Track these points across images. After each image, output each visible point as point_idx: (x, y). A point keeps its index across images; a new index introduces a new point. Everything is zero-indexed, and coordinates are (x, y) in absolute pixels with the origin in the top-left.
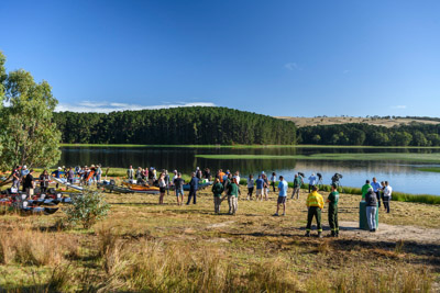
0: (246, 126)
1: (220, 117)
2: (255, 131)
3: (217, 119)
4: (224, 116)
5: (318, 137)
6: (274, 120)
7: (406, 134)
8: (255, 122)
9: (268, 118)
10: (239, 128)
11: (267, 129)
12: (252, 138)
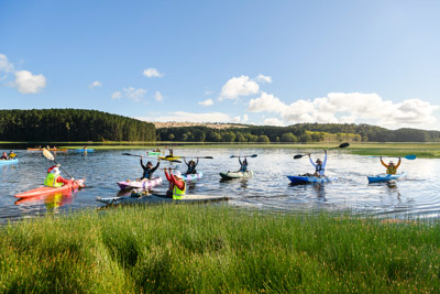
0: (115, 125)
1: (91, 118)
2: (123, 130)
3: (89, 119)
4: (95, 118)
5: (172, 136)
6: (139, 122)
7: (232, 134)
8: (123, 123)
9: (134, 120)
10: (109, 128)
11: (133, 129)
12: (121, 136)
